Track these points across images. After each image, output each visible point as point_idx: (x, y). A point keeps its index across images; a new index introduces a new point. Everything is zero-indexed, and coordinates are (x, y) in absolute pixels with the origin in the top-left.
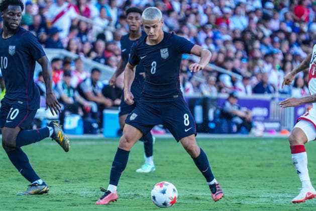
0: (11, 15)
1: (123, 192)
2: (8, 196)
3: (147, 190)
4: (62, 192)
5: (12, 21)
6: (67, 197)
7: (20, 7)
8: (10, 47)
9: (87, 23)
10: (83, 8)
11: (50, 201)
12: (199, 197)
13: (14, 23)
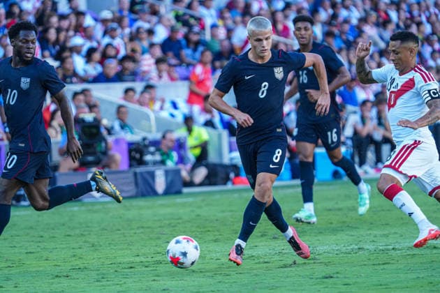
0: (24, 43)
1: (344, 246)
2: (204, 262)
3: (373, 241)
4: (271, 251)
5: (26, 50)
6: (276, 258)
7: (34, 32)
8: (23, 79)
9: (286, 45)
10: (280, 27)
11: (256, 263)
12: (436, 246)
13: (28, 53)
